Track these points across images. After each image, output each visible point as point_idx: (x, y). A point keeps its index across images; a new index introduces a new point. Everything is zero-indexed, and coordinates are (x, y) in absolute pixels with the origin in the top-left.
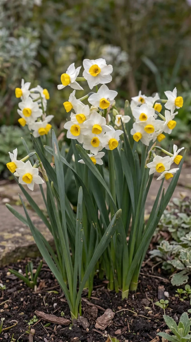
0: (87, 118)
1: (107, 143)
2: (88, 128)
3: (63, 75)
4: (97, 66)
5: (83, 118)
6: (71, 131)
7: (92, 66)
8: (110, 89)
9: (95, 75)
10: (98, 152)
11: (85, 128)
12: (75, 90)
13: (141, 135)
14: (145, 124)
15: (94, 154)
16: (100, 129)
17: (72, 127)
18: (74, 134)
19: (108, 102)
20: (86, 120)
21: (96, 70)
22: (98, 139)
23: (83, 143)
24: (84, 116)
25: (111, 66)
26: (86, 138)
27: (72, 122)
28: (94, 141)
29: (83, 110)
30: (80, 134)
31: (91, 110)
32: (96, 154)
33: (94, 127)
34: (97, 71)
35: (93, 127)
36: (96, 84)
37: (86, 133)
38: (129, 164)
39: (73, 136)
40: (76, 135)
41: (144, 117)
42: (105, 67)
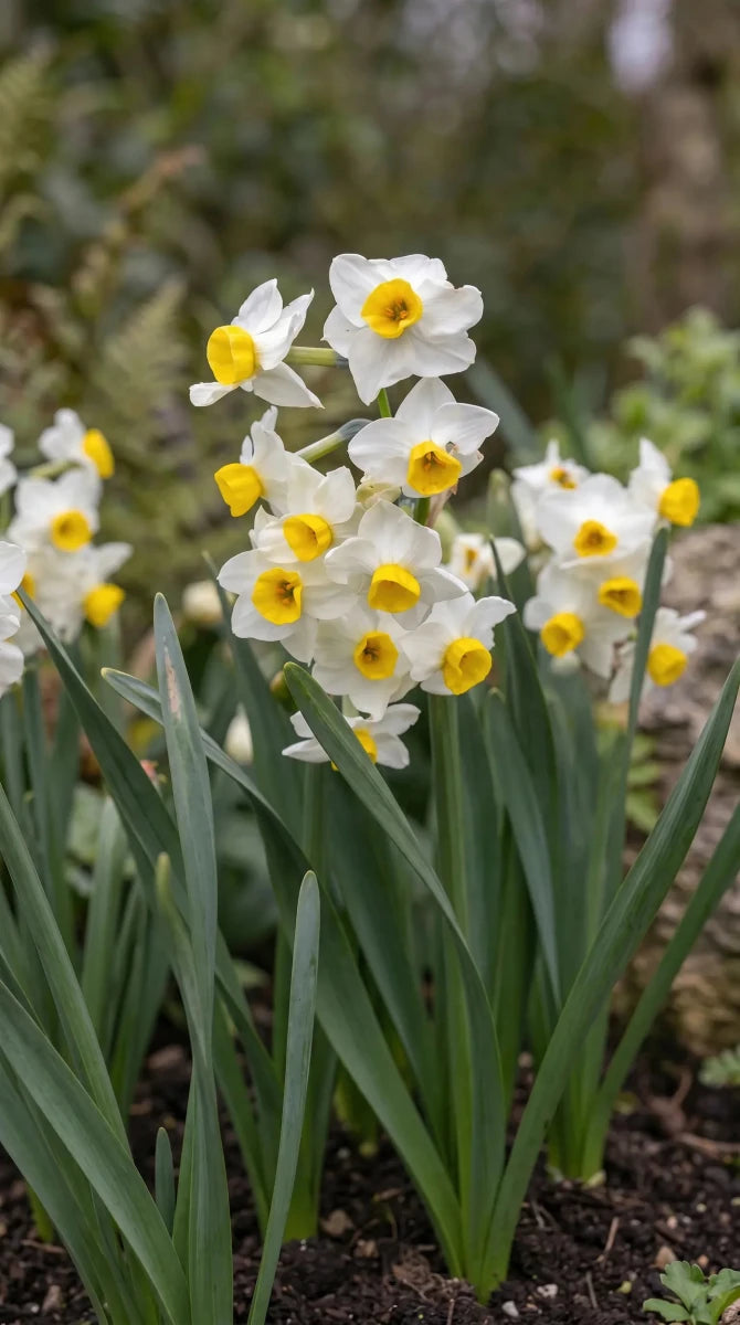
0: (338, 534)
1: (435, 662)
2: (343, 580)
3: (221, 333)
4: (408, 287)
5: (322, 533)
6: (258, 601)
7: (380, 287)
8: (459, 399)
9: (390, 331)
10: (390, 705)
11: (334, 585)
12: (274, 409)
13: (582, 625)
14: (600, 571)
15: (366, 716)
16: (413, 586)
17: (261, 580)
18: (270, 617)
19: (449, 458)
20: (332, 543)
21: (398, 309)
22: (386, 638)
23: (313, 662)
24: (325, 526)
25: (472, 293)
26: (330, 636)
27: (263, 558)
28: (372, 652)
29: (322, 496)
30: (303, 614)
31: (363, 495)
32: (377, 713)
33: (377, 578)
34: (403, 314)
35: (371, 577)
36: (393, 377)
37: (329, 612)
38: (531, 765)
39: (263, 623)
40: (281, 622)
41: (595, 539)
42: (444, 296)
